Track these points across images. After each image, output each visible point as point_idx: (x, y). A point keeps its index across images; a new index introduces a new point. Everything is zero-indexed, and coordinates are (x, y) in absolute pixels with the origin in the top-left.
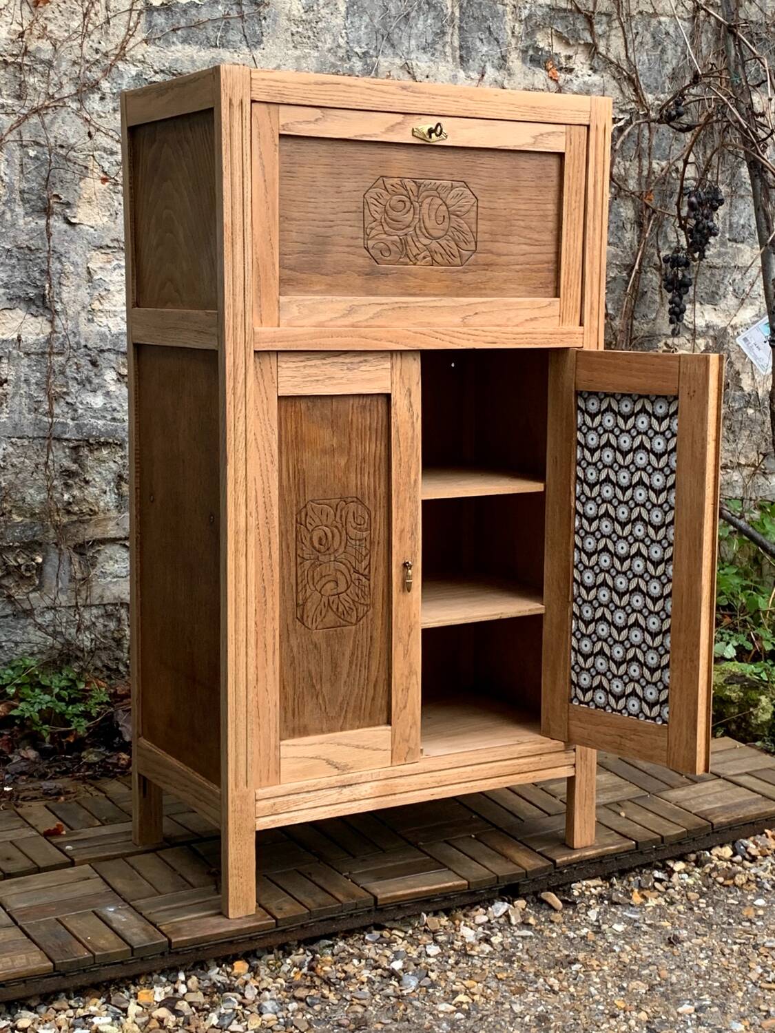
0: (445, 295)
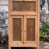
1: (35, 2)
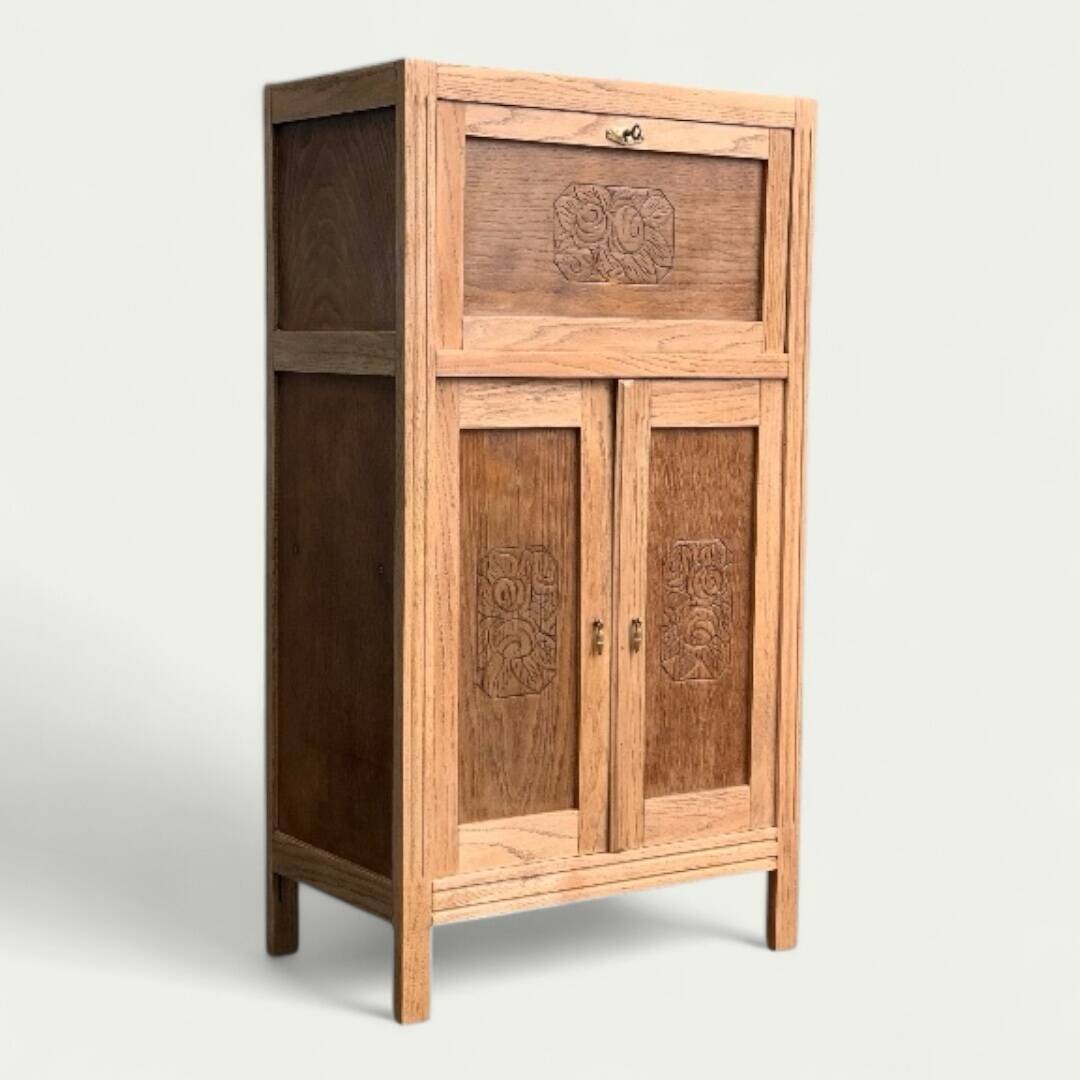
0: (639, 316)
1: (764, 163)
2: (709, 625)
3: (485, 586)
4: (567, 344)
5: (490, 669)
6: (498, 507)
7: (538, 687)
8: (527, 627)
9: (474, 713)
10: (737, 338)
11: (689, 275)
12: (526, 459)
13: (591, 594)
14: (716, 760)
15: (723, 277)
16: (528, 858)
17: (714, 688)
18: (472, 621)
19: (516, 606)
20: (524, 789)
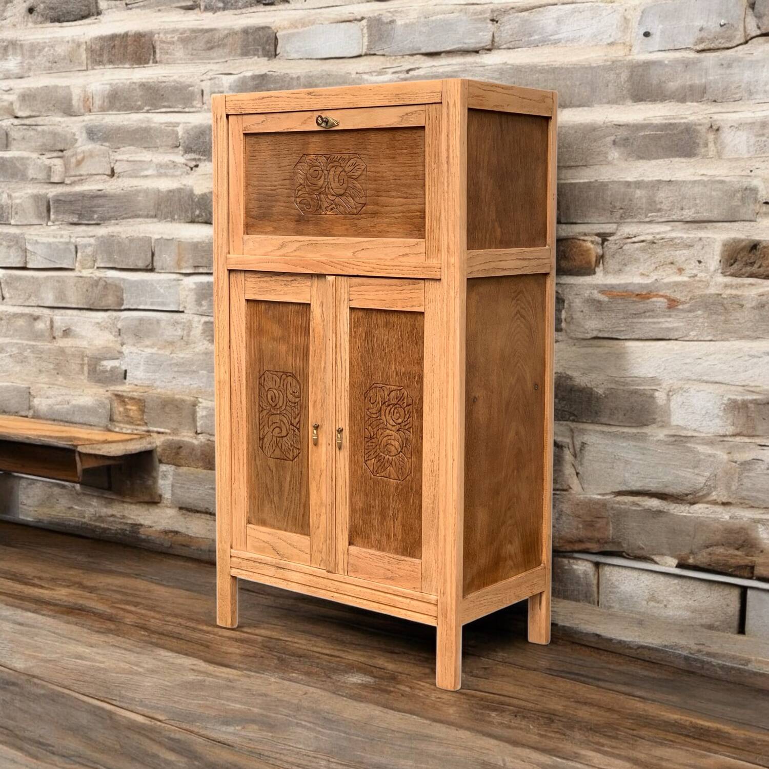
1: (422, 128)
2: (397, 444)
3: (263, 391)
4: (297, 253)
5: (266, 439)
6: (268, 346)
7: (291, 458)
8: (284, 419)
9: (258, 463)
10: (407, 250)
11: (376, 208)
12: (284, 320)
13: (314, 407)
14: (402, 537)
15: (400, 208)
16: (282, 556)
17: (400, 487)
18: (257, 410)
19: (278, 407)
20: (285, 516)
